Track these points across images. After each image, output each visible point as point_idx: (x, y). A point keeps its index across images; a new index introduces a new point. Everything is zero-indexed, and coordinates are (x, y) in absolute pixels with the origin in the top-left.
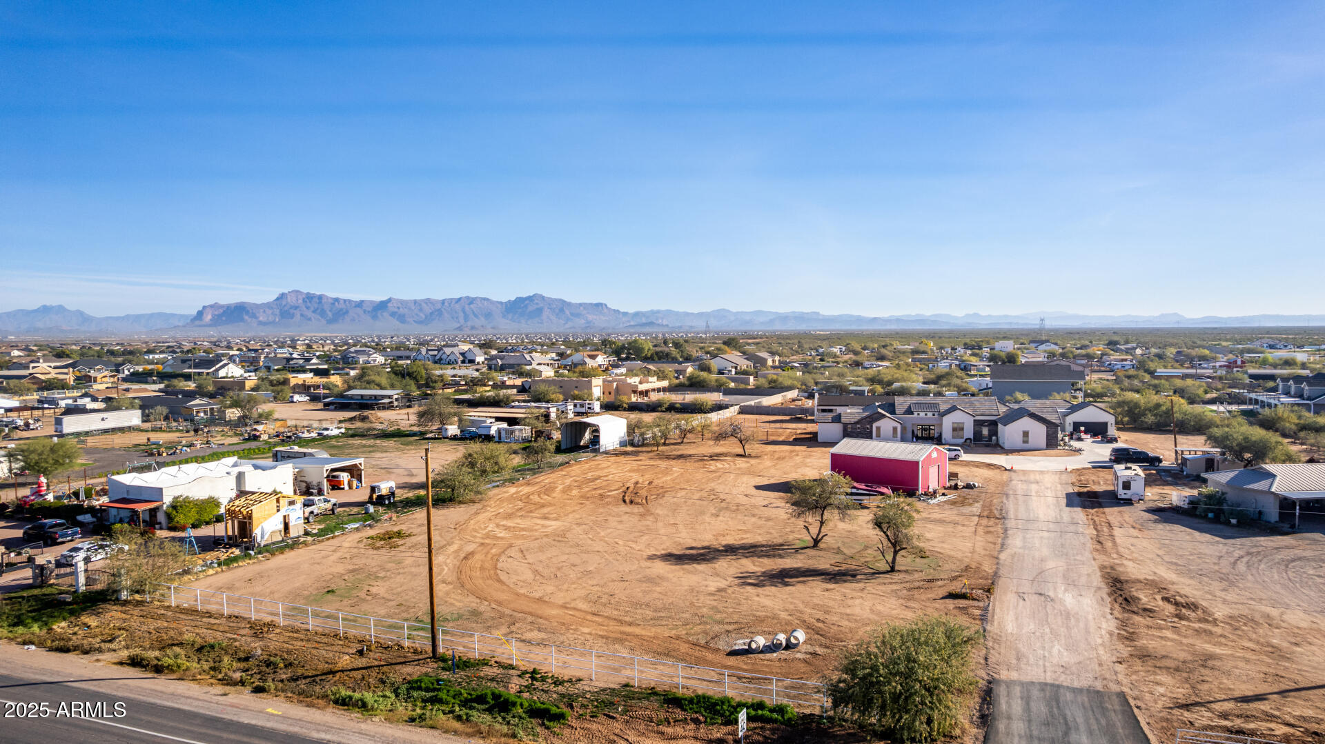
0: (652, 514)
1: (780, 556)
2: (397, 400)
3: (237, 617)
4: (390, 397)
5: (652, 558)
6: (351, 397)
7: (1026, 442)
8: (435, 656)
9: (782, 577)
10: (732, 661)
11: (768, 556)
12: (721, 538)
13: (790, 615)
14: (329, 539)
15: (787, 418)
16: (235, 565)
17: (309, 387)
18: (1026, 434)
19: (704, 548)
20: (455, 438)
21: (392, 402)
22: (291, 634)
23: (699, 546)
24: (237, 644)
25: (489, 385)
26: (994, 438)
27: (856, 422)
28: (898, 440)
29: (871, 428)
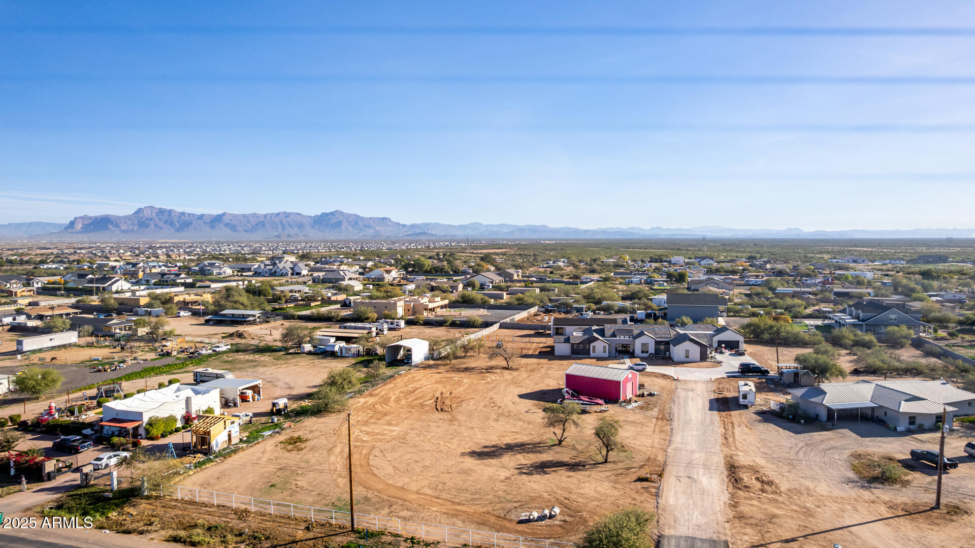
0: (456, 420)
1: (540, 452)
2: (259, 317)
3: (223, 506)
4: (254, 316)
5: (463, 454)
6: (225, 315)
7: (687, 357)
8: (353, 530)
9: (542, 468)
10: (521, 527)
11: (532, 452)
12: (502, 439)
13: (549, 495)
14: (256, 444)
15: (532, 332)
16: (204, 467)
17: (188, 303)
18: (687, 351)
19: (493, 446)
20: (310, 353)
21: (255, 320)
22: (261, 517)
23: (490, 445)
24: (230, 525)
25: (319, 301)
26: (667, 353)
27: (579, 343)
28: (606, 355)
29: (590, 346)
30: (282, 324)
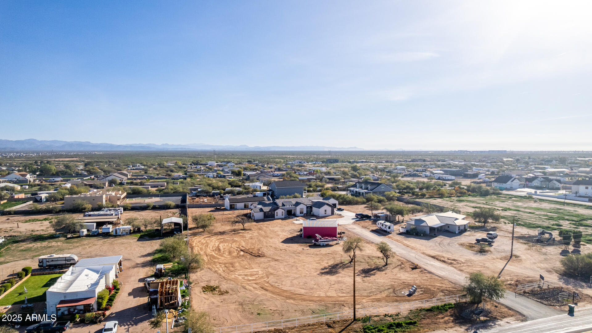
7: (326, 213)
8: (355, 320)
9: (367, 273)
11: (348, 267)
15: (213, 209)
18: (326, 211)
19: (325, 268)
20: (87, 236)
25: (6, 199)
26: (312, 213)
27: (269, 211)
28: (283, 217)
29: (274, 213)
30: (8, 219)
